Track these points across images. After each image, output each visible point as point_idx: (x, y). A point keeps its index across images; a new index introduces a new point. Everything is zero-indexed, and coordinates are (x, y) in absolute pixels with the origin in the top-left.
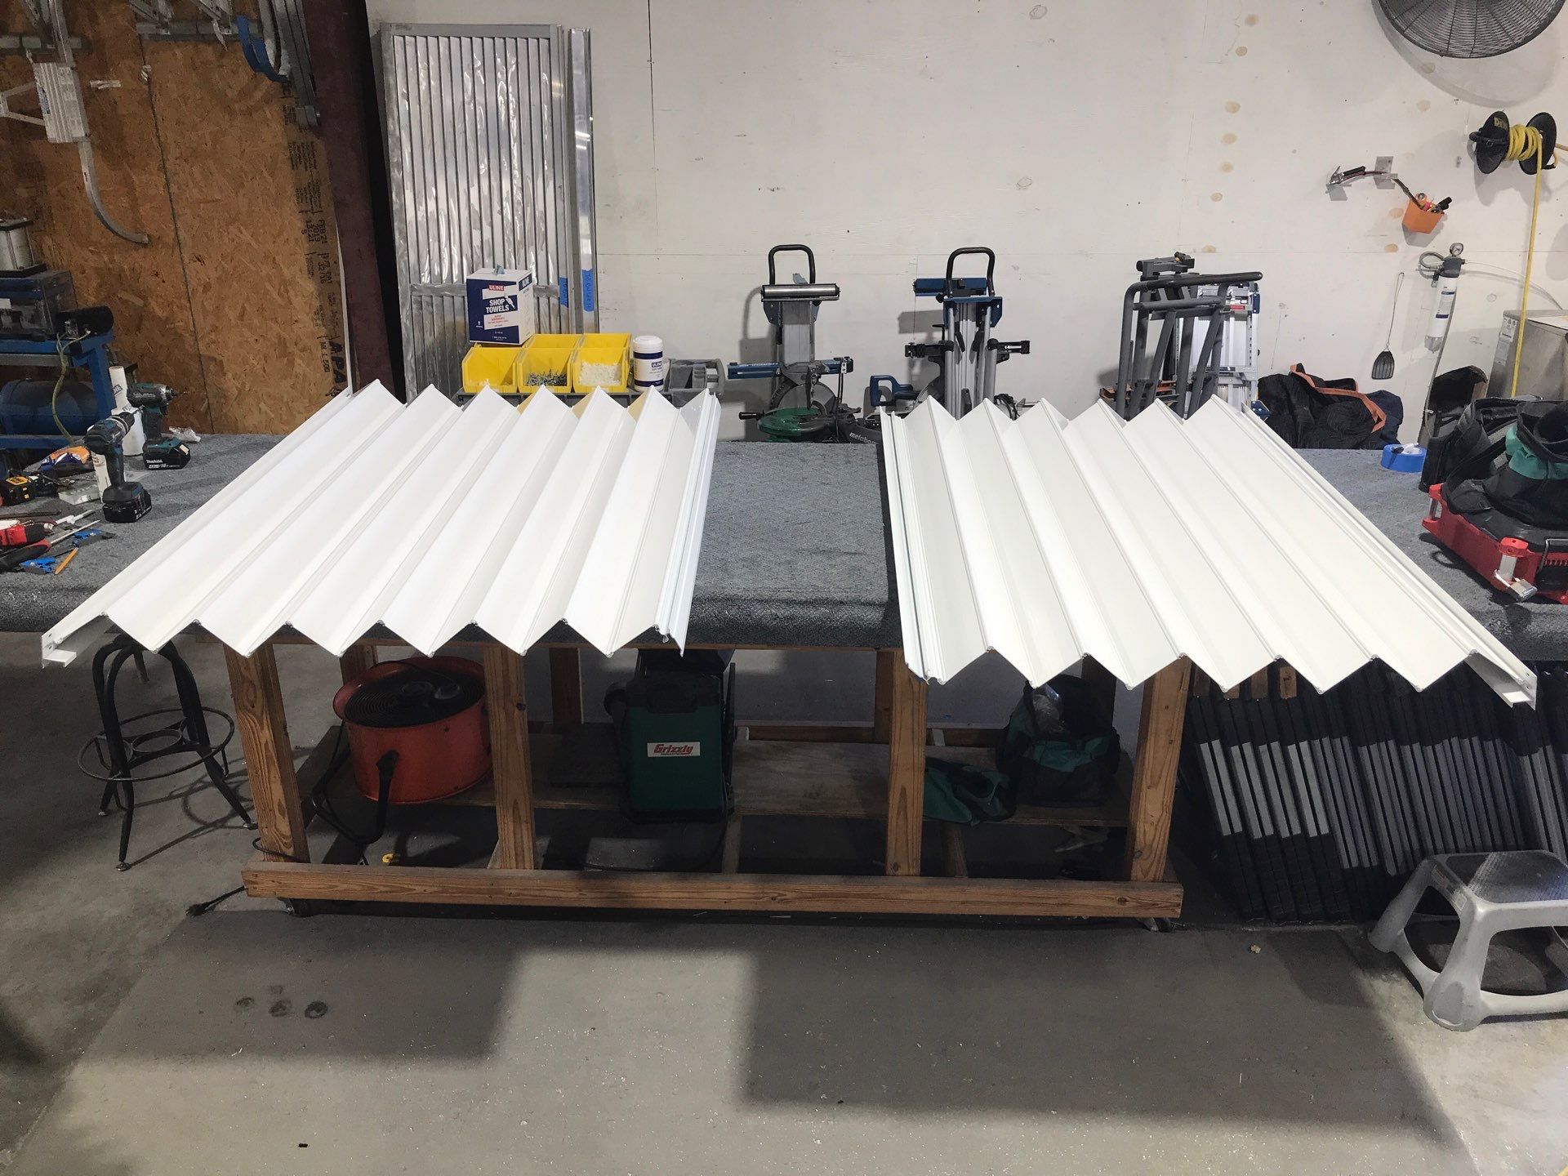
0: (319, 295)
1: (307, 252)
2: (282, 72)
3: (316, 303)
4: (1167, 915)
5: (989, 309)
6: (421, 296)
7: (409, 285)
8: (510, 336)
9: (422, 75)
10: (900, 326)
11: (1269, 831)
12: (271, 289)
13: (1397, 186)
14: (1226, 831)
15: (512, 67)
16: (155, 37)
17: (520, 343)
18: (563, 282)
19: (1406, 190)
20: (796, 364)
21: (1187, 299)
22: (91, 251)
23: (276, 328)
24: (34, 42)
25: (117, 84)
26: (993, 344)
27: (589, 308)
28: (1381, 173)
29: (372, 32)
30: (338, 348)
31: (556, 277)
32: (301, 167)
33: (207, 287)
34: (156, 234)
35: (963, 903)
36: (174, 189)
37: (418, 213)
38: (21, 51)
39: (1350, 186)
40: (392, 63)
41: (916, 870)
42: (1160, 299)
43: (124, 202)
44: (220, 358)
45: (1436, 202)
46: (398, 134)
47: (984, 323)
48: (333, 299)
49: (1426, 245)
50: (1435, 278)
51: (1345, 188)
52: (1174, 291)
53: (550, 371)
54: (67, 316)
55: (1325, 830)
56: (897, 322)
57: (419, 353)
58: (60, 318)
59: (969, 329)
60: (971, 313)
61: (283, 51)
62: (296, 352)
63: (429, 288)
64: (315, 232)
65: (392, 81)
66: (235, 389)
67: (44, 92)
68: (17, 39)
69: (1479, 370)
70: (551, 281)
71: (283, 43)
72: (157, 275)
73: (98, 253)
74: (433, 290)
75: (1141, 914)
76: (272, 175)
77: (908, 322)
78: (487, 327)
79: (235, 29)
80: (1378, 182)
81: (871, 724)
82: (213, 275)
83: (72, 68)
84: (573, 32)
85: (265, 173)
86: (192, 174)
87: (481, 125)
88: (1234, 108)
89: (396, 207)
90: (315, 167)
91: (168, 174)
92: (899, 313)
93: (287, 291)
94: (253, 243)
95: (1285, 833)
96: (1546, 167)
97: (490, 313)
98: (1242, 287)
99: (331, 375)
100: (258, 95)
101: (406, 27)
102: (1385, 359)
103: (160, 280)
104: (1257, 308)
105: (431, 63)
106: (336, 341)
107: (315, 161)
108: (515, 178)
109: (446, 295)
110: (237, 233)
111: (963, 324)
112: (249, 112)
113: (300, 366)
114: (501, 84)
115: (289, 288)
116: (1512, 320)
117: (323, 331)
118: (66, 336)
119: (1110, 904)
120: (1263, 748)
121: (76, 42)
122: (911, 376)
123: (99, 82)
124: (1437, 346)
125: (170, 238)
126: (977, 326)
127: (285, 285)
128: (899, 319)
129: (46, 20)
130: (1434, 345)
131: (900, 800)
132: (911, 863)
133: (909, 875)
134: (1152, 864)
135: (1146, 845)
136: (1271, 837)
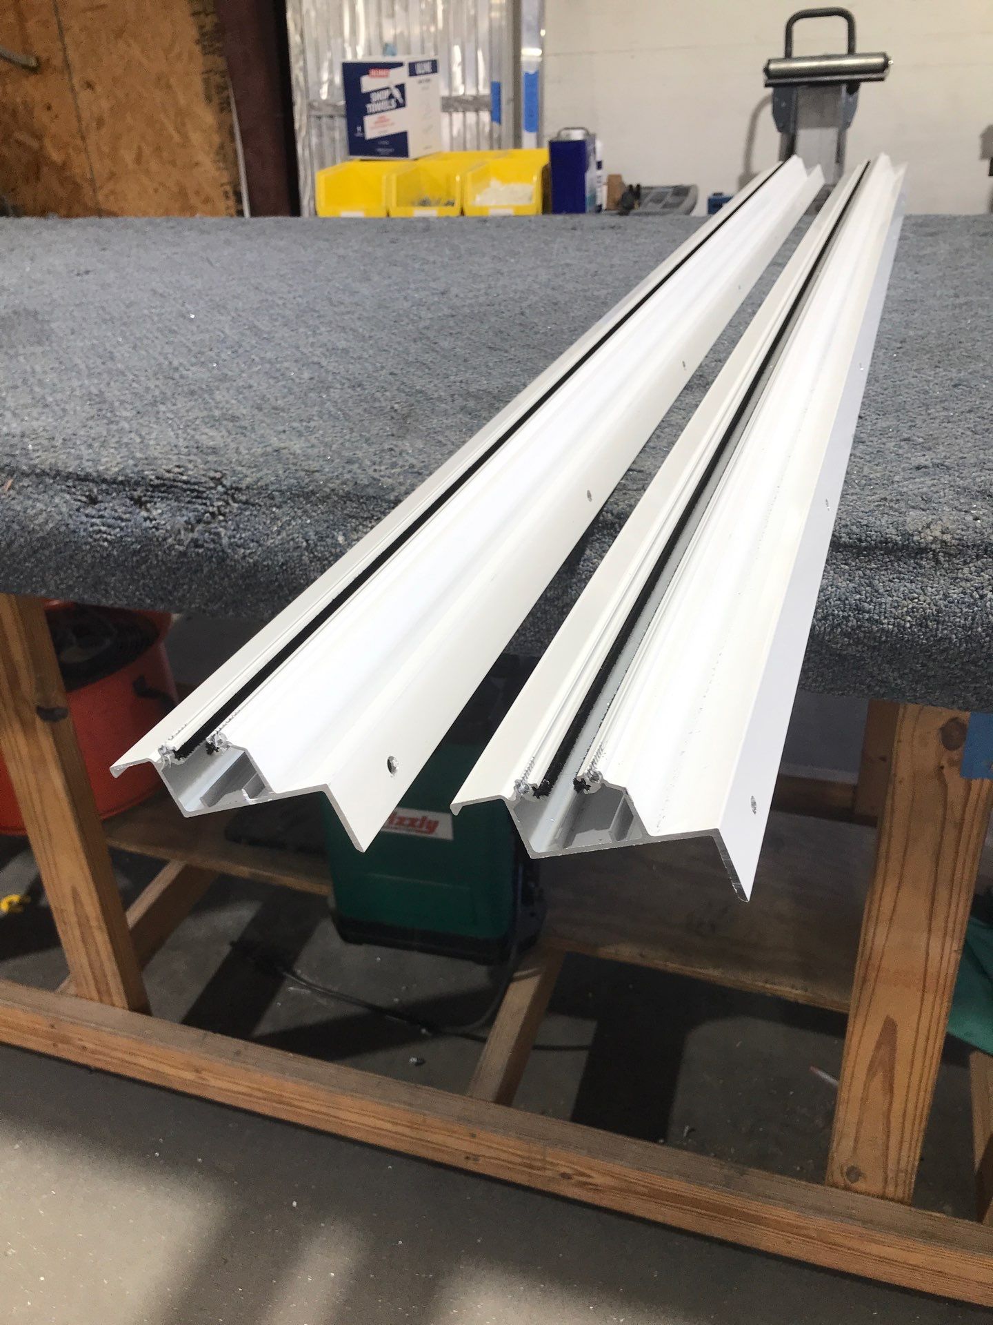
0: (219, 128)
1: (202, 70)
3: (216, 139)
6: (320, 118)
7: (306, 101)
8: (397, 145)
12: (167, 122)
17: (411, 157)
18: (496, 88)
23: (176, 173)
27: (531, 127)
31: (487, 83)
34: (44, 56)
41: (900, 1191)
63: (327, 105)
64: (211, 41)
70: (479, 87)
78: (369, 134)
81: (851, 778)
82: (105, 104)
93: (184, 124)
94: (144, 60)
97: (371, 114)
103: (53, 115)
110: (126, 48)
115: (186, 120)
117: (224, 177)
125: (57, 61)
127: (181, 115)
131: (879, 1046)
132: (891, 1175)
133: (883, 1197)
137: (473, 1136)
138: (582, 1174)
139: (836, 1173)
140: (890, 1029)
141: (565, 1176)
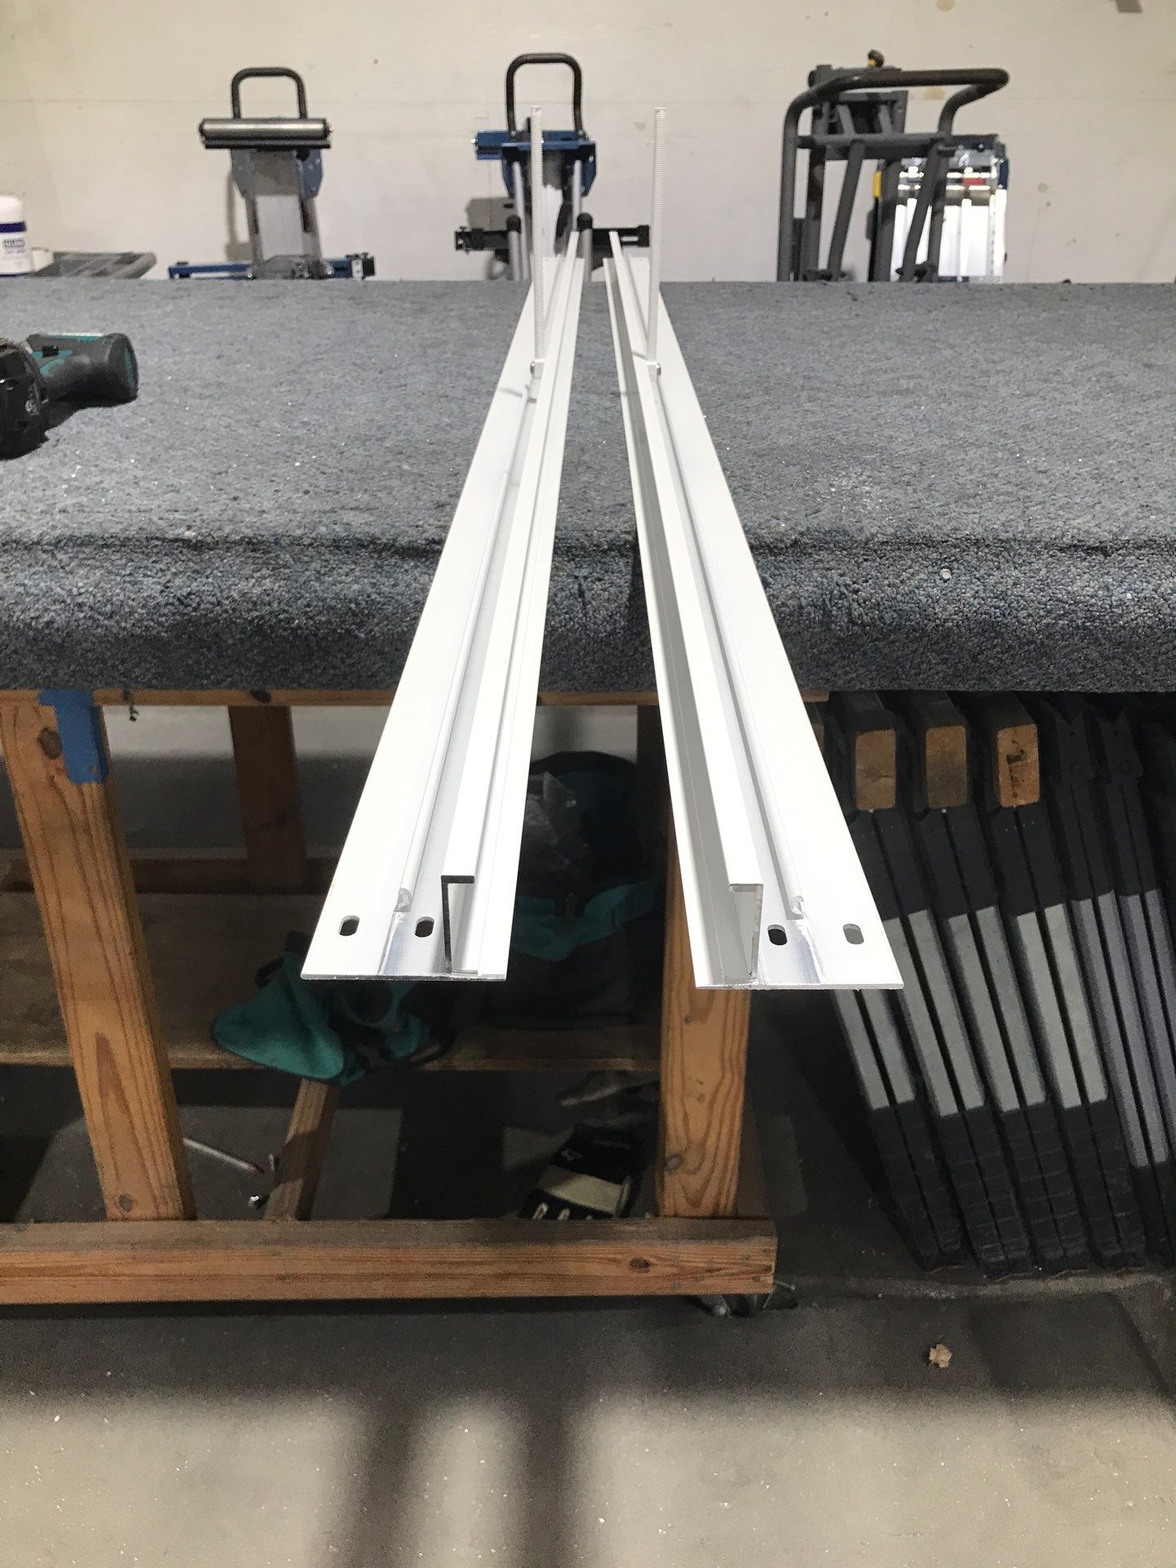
4: (741, 1287)
5: (578, 165)
14: (877, 1099)
21: (887, 133)
35: (282, 1278)
41: (172, 1207)
42: (842, 131)
47: (571, 189)
52: (865, 114)
55: (1097, 1092)
59: (547, 199)
75: (692, 1288)
81: (240, 853)
95: (1009, 1103)
98: (982, 150)
104: (1003, 181)
119: (612, 1271)
120: (959, 924)
126: (560, 193)
131: (99, 1064)
132: (157, 1193)
134: (707, 1182)
135: (689, 1142)
136: (977, 1111)
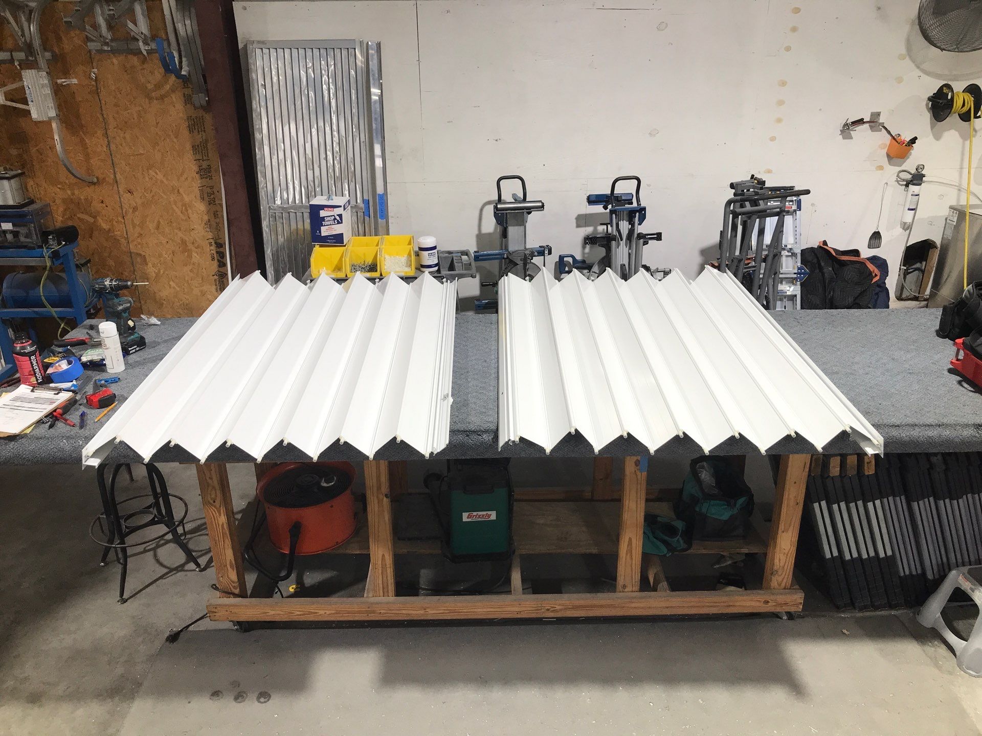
1: (199, 186)
2: (183, 73)
3: (206, 218)
4: (792, 609)
5: (637, 214)
6: (275, 213)
7: (268, 206)
8: (338, 240)
9: (273, 73)
10: (577, 223)
11: (855, 555)
12: (177, 210)
13: (883, 129)
14: (828, 556)
15: (331, 66)
16: (100, 51)
17: (345, 244)
18: (366, 202)
19: (889, 132)
20: (517, 251)
22: (59, 188)
23: (180, 234)
24: (21, 55)
25: (75, 81)
26: (641, 236)
27: (382, 217)
28: (874, 122)
29: (241, 46)
30: (220, 245)
31: (362, 199)
32: (196, 132)
33: (135, 209)
34: (101, 177)
35: (667, 608)
36: (113, 147)
37: (273, 160)
38: (12, 61)
39: (855, 130)
40: (254, 66)
41: (637, 588)
42: (746, 207)
43: (81, 157)
44: (143, 254)
45: (908, 139)
46: (259, 110)
47: (634, 223)
48: (216, 214)
49: (901, 166)
50: (907, 186)
51: (851, 132)
52: (755, 203)
53: (364, 262)
54: (50, 233)
55: (889, 553)
56: (575, 221)
57: (274, 249)
58: (45, 235)
59: (625, 226)
60: (625, 217)
61: (184, 59)
62: (193, 249)
63: (280, 207)
64: (205, 172)
65: (254, 76)
66: (153, 273)
67: (29, 88)
68: (9, 54)
69: (933, 241)
70: (358, 201)
71: (183, 53)
72: (102, 202)
73: (64, 189)
74: (283, 208)
75: (778, 610)
76: (176, 137)
77: (582, 220)
78: (323, 234)
79: (153, 46)
80: (871, 127)
82: (139, 202)
83: (47, 73)
84: (370, 43)
85: (172, 136)
86: (124, 138)
87: (312, 104)
88: (783, 84)
89: (258, 157)
90: (204, 131)
91: (109, 138)
92: (576, 215)
93: (187, 211)
94: (165, 180)
95: (865, 556)
96: (976, 117)
97: (325, 226)
99: (216, 263)
100: (168, 87)
101: (263, 42)
102: (876, 236)
103: (104, 205)
104: (799, 208)
105: (280, 65)
106: (219, 241)
107: (204, 128)
108: (334, 137)
109: (291, 212)
110: (154, 174)
111: (621, 223)
112: (162, 98)
113: (196, 258)
114: (325, 78)
115: (188, 208)
116: (955, 212)
117: (210, 235)
118: (49, 246)
119: (758, 604)
120: (852, 505)
121: (48, 55)
122: (583, 253)
123: (63, 80)
124: (907, 227)
125: (110, 179)
126: (629, 224)
127: (186, 207)
128: (576, 219)
129: (28, 41)
130: (906, 226)
131: (628, 546)
132: (634, 583)
133: (632, 592)
134: (783, 579)
135: (780, 567)
136: (856, 558)
137: (520, 605)
138: (552, 607)
139: (619, 587)
140: (630, 539)
141: (548, 610)
